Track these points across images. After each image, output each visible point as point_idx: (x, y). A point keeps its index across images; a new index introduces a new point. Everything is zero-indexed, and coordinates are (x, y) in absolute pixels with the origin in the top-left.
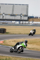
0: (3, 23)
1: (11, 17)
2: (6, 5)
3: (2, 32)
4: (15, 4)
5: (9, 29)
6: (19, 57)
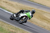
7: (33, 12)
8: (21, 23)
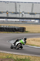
0: (22, 22)
1: (31, 15)
2: (25, 3)
3: (21, 31)
4: (35, 3)
5: (29, 28)
6: (38, 56)
7: (25, 39)
8: (18, 49)
